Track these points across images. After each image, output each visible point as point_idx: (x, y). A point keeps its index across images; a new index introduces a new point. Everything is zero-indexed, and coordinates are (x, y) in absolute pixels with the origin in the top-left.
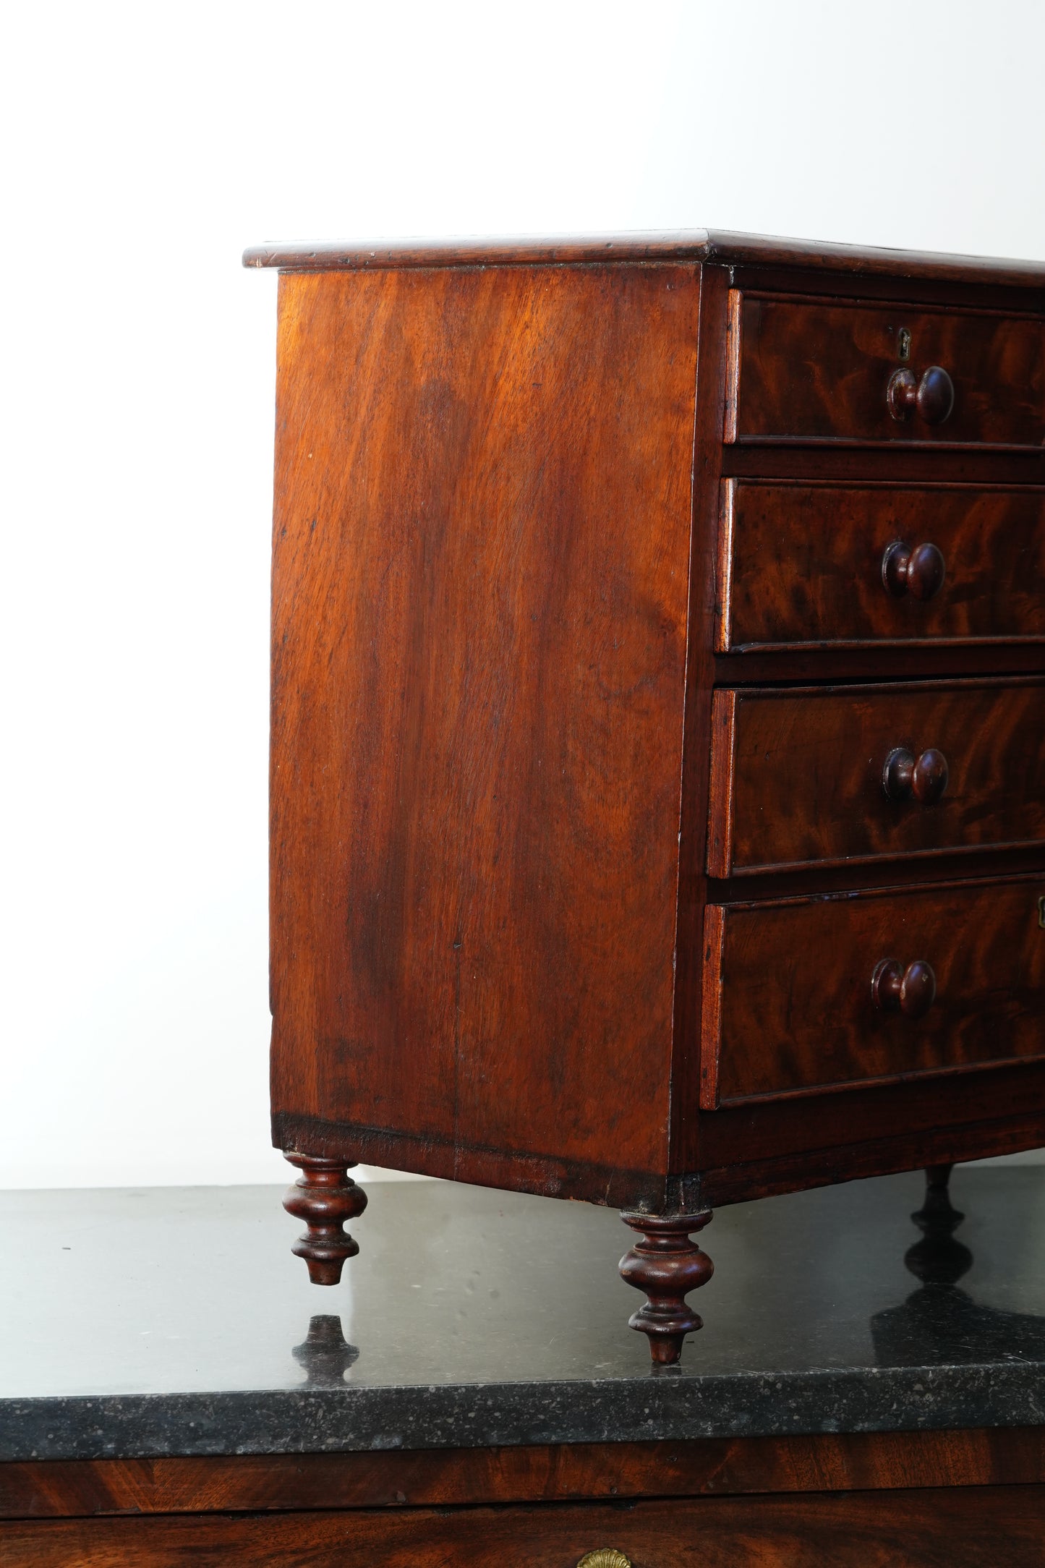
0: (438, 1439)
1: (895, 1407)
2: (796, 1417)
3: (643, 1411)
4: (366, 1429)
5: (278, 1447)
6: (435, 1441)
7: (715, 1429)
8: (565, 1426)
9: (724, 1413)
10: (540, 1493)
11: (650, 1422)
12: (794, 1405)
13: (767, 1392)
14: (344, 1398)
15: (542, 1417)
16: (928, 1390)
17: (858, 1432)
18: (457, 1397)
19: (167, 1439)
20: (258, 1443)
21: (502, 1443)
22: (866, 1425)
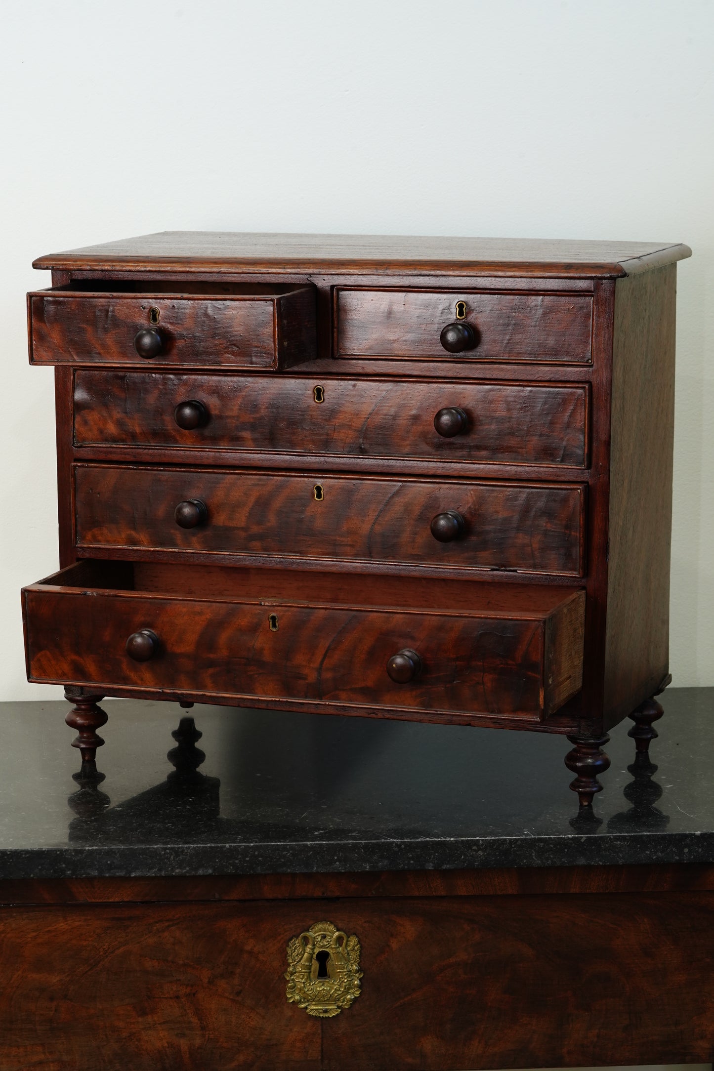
0: (231, 870)
1: (463, 857)
2: (412, 862)
3: (333, 858)
4: (195, 865)
5: (152, 873)
6: (229, 871)
7: (370, 867)
8: (294, 865)
9: (375, 859)
10: (287, 895)
11: (338, 863)
12: (411, 856)
13: (397, 849)
14: (184, 850)
15: (283, 860)
16: (479, 849)
17: (444, 869)
18: (240, 850)
19: (97, 869)
20: (142, 871)
21: (263, 873)
22: (448, 866)
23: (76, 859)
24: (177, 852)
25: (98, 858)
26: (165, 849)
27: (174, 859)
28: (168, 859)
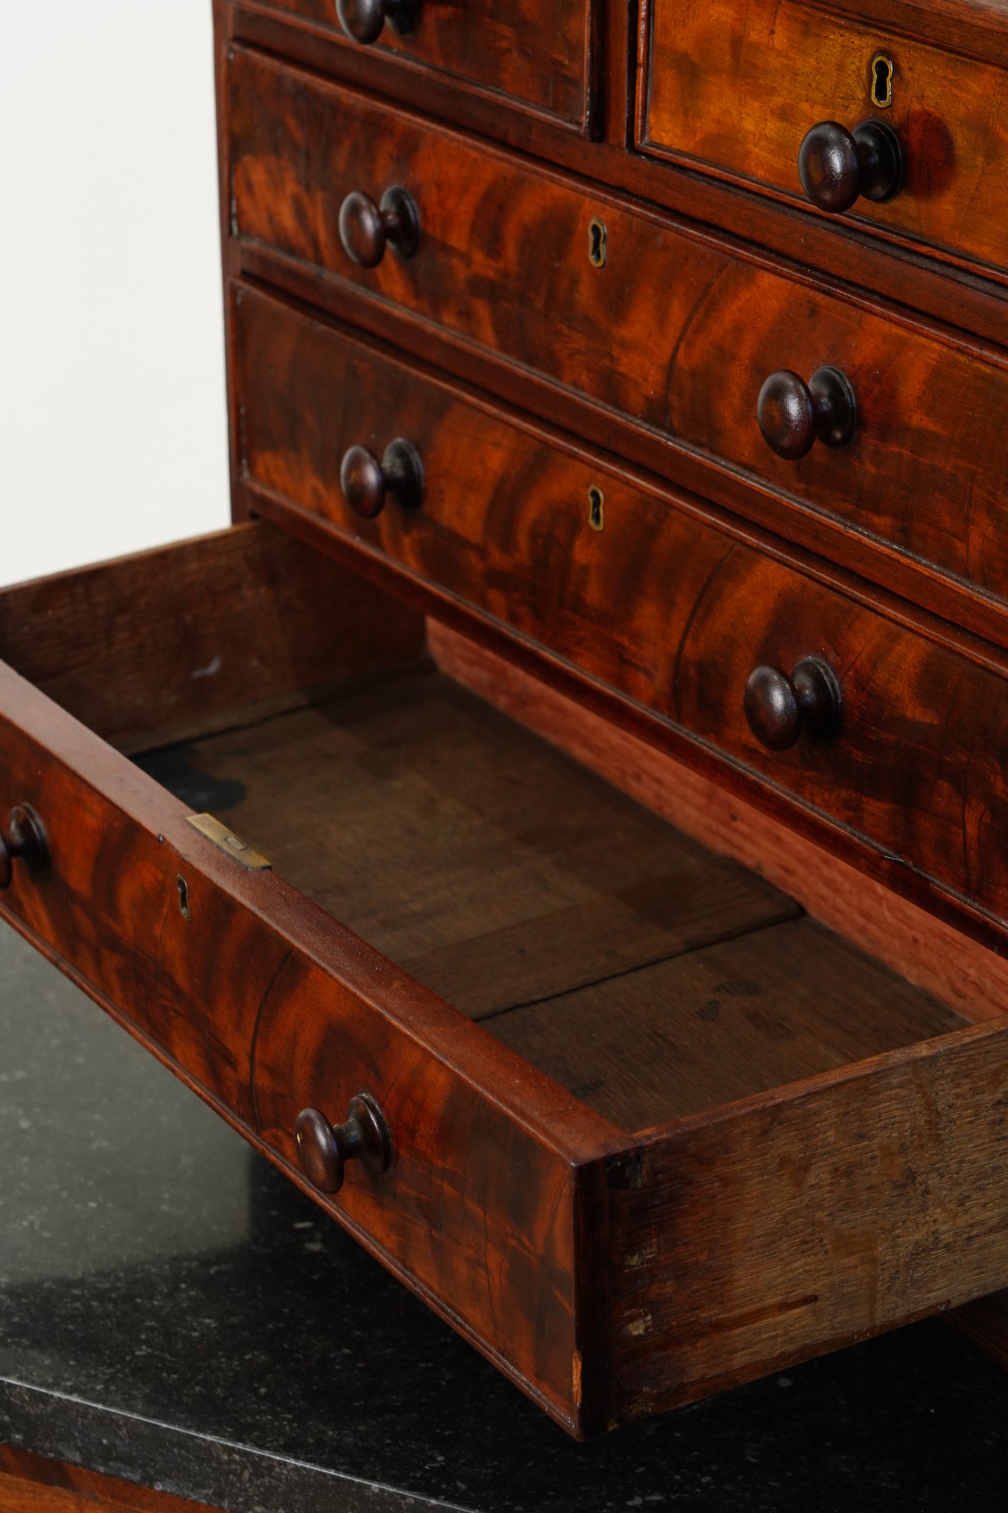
18: (405, 1508)
23: (32, 1411)
24: (260, 1468)
25: (79, 1423)
26: (231, 1451)
27: (250, 1480)
28: (239, 1476)
